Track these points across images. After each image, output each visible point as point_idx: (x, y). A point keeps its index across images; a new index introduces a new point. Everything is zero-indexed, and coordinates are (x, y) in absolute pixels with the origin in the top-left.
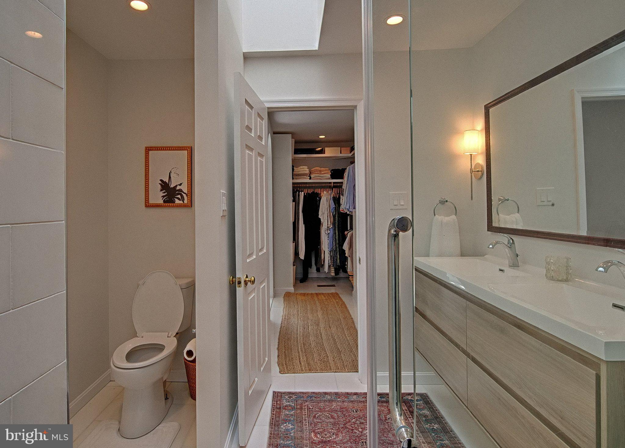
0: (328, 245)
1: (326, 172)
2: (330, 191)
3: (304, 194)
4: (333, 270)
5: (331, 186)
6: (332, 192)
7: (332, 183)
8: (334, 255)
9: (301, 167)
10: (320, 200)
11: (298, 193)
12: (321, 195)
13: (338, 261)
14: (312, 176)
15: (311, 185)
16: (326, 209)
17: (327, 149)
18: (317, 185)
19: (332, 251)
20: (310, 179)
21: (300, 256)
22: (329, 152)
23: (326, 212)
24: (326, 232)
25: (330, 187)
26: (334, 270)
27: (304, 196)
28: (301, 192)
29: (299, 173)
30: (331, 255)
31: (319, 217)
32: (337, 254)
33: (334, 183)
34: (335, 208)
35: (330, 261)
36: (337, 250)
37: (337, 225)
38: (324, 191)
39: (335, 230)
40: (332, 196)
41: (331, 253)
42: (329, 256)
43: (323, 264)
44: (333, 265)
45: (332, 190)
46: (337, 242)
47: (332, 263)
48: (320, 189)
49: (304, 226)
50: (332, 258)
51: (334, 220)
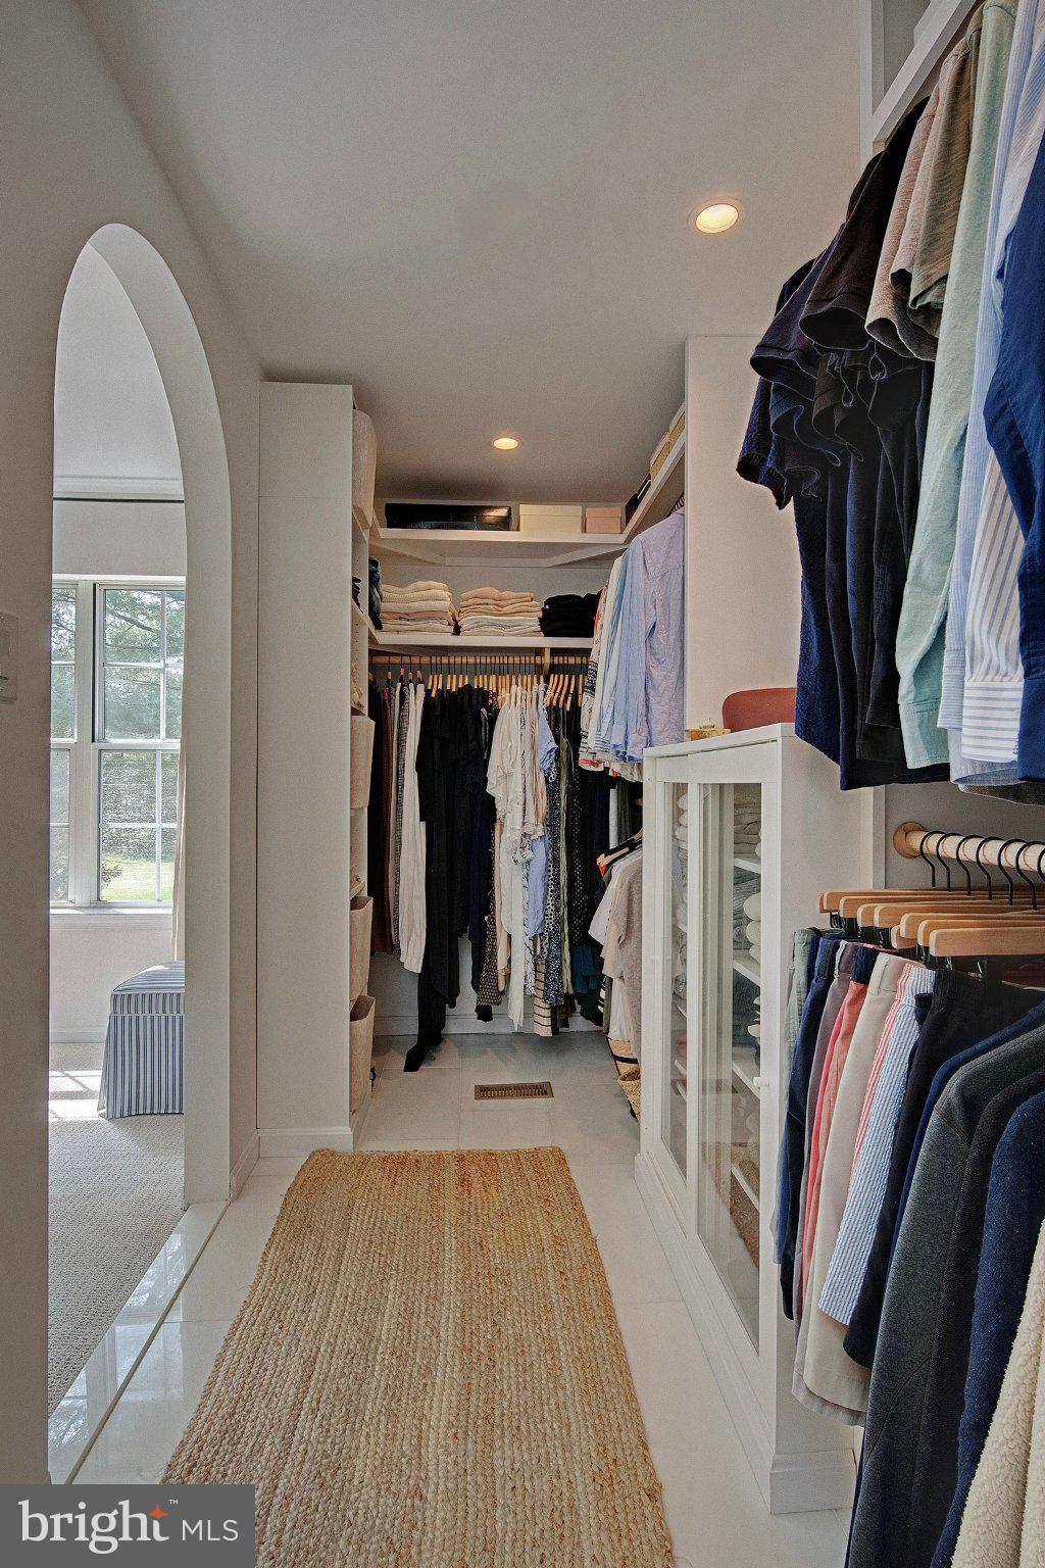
0: (525, 910)
1: (524, 606)
2: (538, 683)
3: (428, 692)
4: (543, 1014)
5: (542, 665)
6: (546, 688)
7: (547, 653)
8: (550, 951)
9: (421, 584)
10: (492, 721)
11: (402, 686)
12: (499, 698)
13: (567, 975)
14: (464, 623)
15: (458, 660)
16: (519, 756)
17: (526, 511)
18: (483, 661)
19: (541, 935)
20: (457, 631)
21: (402, 960)
22: (538, 523)
23: (518, 773)
24: (518, 857)
25: (538, 670)
26: (547, 1013)
27: (428, 704)
28: (411, 685)
29: (410, 608)
30: (538, 952)
31: (490, 790)
32: (560, 947)
33: (555, 652)
34: (558, 752)
35: (531, 980)
36: (563, 930)
37: (563, 825)
38: (511, 685)
39: (555, 848)
40: (544, 702)
41: (535, 945)
42: (529, 957)
43: (501, 989)
44: (546, 992)
45: (547, 681)
46: (564, 896)
47: (542, 986)
48: (497, 679)
49: (422, 828)
50: (545, 965)
51: (553, 804)
